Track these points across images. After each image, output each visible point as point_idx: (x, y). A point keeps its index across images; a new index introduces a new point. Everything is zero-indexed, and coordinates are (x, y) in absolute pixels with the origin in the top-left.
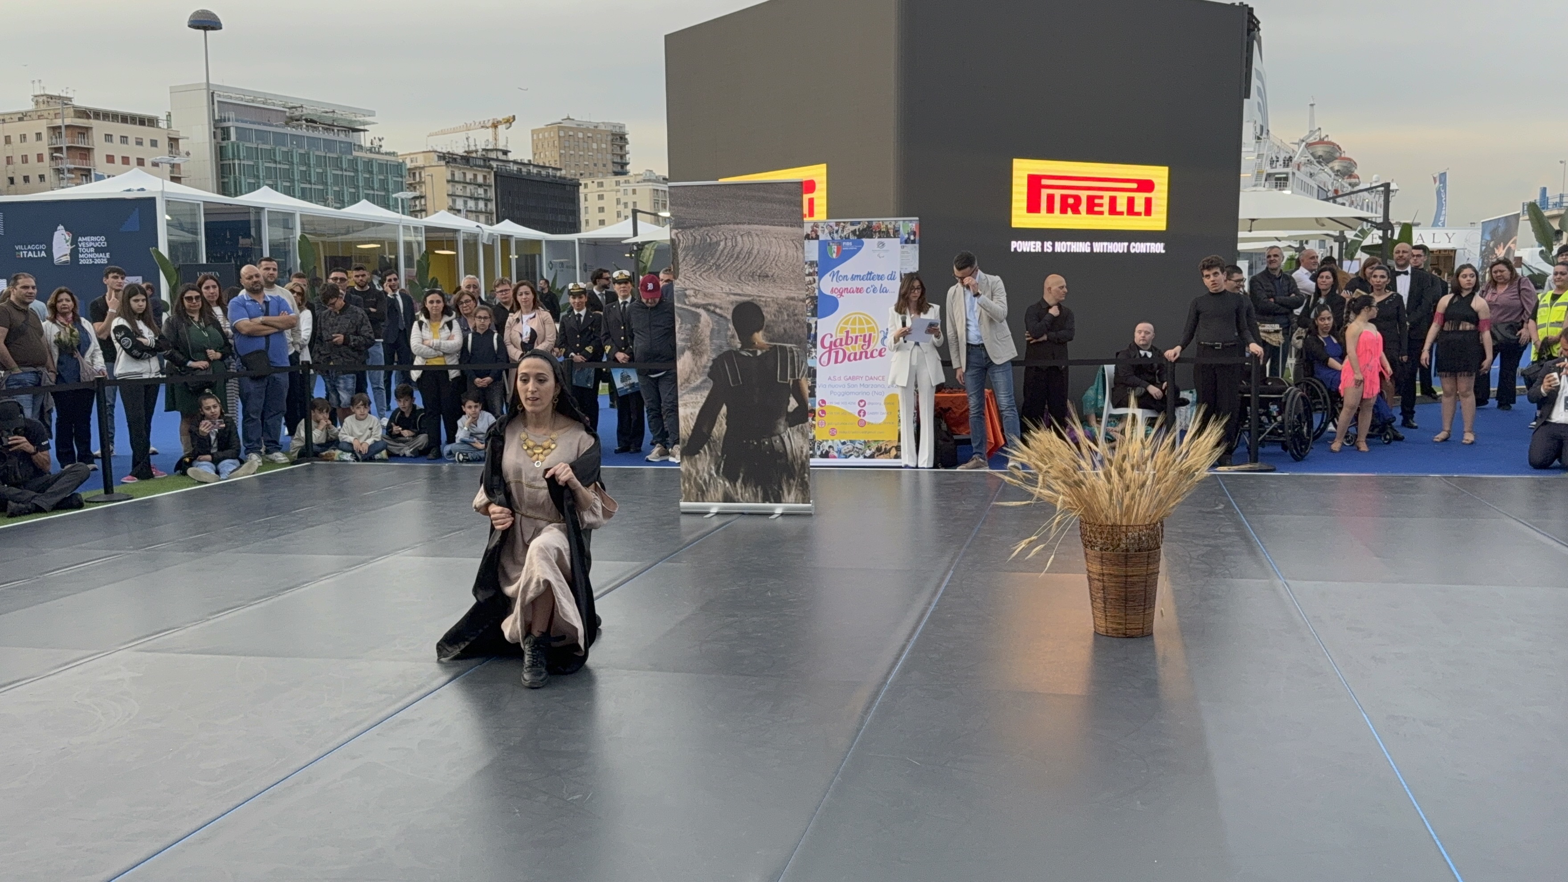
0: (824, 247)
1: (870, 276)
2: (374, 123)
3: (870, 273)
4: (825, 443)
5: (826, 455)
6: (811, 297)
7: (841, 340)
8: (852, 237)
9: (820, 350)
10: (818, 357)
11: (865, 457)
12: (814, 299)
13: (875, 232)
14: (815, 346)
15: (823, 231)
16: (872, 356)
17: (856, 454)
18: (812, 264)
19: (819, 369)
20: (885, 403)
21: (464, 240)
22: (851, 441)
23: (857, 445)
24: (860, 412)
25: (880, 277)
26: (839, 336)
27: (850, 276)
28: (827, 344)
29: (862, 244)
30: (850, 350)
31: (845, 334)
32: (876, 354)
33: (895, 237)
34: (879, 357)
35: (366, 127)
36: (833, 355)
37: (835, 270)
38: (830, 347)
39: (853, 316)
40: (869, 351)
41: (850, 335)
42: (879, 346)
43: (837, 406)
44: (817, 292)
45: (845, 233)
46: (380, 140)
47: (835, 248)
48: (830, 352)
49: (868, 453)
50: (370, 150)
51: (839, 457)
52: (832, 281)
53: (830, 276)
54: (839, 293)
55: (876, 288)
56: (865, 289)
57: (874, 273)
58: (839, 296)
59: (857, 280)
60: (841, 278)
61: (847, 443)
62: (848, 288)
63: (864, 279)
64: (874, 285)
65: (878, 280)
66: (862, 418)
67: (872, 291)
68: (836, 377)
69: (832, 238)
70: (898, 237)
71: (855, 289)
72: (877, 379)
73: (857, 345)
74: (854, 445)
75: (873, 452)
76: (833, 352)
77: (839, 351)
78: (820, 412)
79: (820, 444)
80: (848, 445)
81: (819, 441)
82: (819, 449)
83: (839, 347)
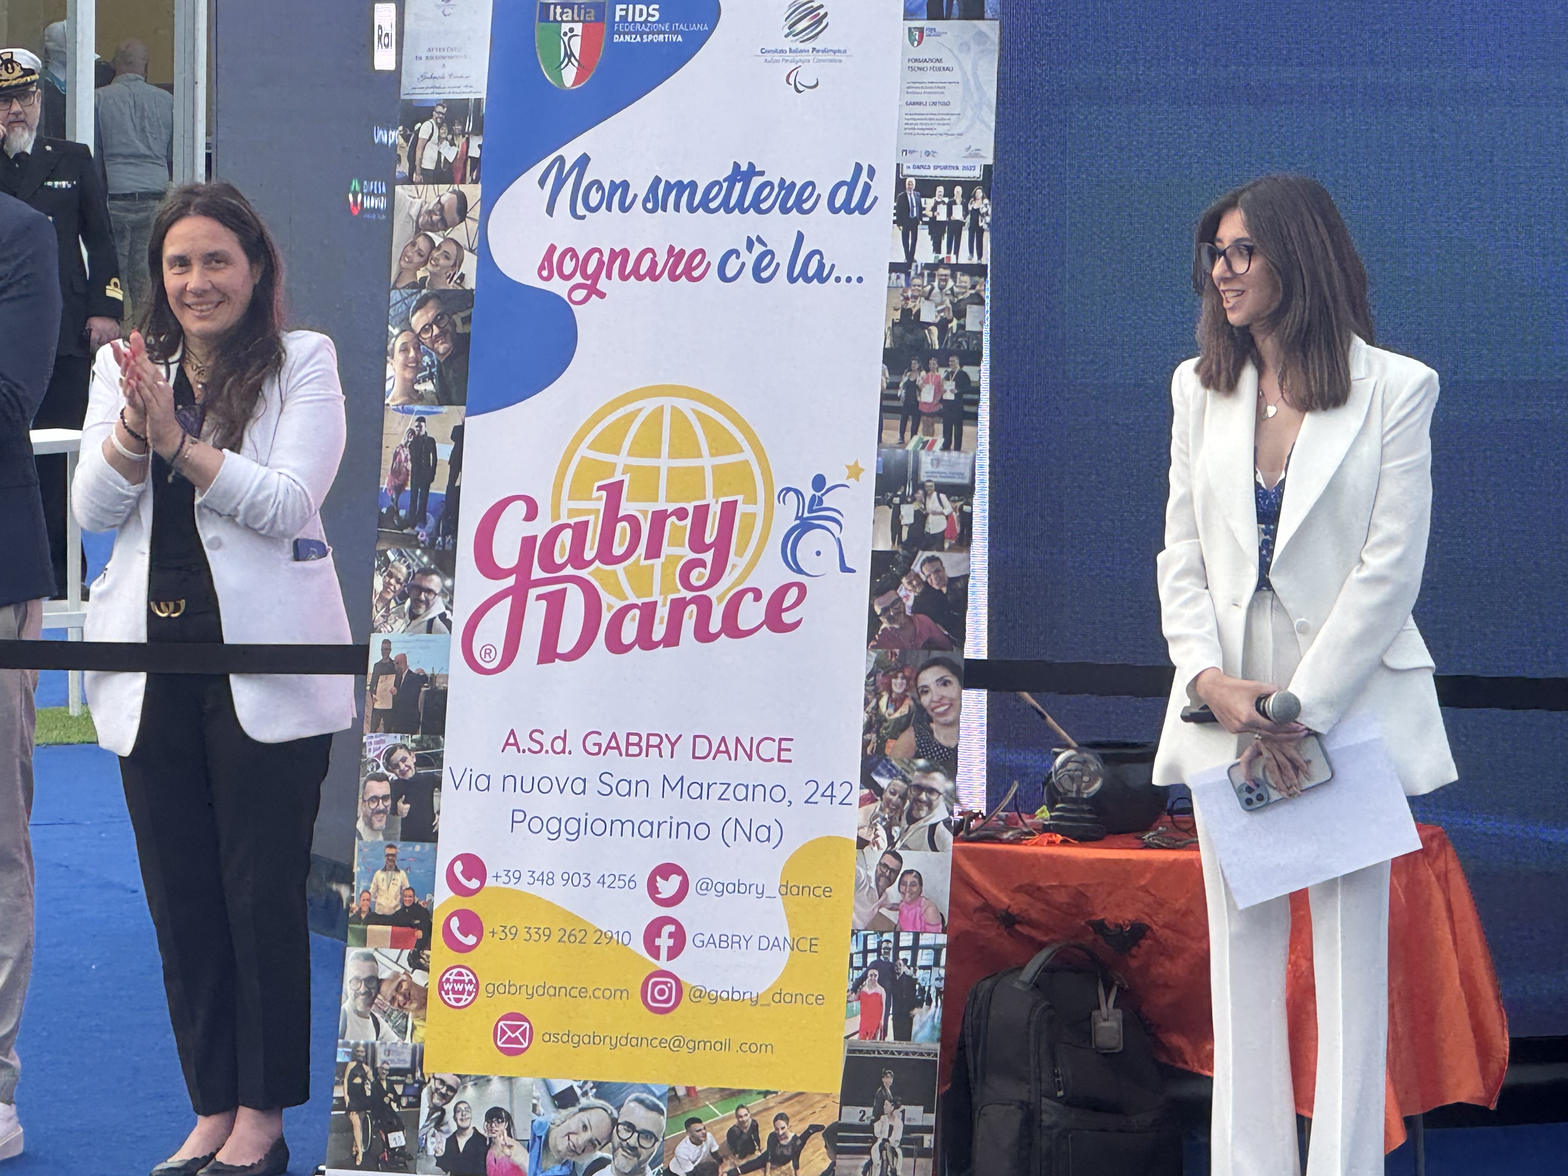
0: (519, 24)
1: (742, 189)
4: (470, 1093)
7: (580, 530)
9: (471, 584)
10: (460, 620)
14: (445, 561)
16: (731, 628)
19: (459, 683)
20: (786, 890)
22: (603, 1090)
25: (794, 198)
26: (570, 509)
27: (639, 188)
28: (506, 552)
29: (714, 11)
30: (620, 588)
31: (599, 503)
32: (752, 613)
34: (766, 634)
36: (535, 612)
37: (571, 152)
38: (524, 568)
39: (649, 405)
40: (718, 595)
41: (626, 508)
42: (772, 574)
43: (540, 890)
44: (470, 265)
47: (572, 32)
48: (519, 596)
52: (550, 210)
53: (542, 182)
54: (578, 279)
55: (771, 252)
56: (714, 257)
57: (762, 173)
58: (580, 294)
59: (677, 208)
60: (595, 198)
61: (585, 1094)
62: (625, 253)
63: (713, 205)
64: (759, 239)
65: (785, 210)
66: (663, 964)
67: (748, 270)
68: (542, 733)
71: (662, 257)
72: (751, 752)
73: (657, 563)
74: (619, 1109)
75: (715, 1155)
76: (539, 597)
77: (564, 590)
78: (455, 923)
79: (446, 1098)
80: (582, 1110)
81: (443, 1082)
82: (439, 1123)
83: (569, 571)
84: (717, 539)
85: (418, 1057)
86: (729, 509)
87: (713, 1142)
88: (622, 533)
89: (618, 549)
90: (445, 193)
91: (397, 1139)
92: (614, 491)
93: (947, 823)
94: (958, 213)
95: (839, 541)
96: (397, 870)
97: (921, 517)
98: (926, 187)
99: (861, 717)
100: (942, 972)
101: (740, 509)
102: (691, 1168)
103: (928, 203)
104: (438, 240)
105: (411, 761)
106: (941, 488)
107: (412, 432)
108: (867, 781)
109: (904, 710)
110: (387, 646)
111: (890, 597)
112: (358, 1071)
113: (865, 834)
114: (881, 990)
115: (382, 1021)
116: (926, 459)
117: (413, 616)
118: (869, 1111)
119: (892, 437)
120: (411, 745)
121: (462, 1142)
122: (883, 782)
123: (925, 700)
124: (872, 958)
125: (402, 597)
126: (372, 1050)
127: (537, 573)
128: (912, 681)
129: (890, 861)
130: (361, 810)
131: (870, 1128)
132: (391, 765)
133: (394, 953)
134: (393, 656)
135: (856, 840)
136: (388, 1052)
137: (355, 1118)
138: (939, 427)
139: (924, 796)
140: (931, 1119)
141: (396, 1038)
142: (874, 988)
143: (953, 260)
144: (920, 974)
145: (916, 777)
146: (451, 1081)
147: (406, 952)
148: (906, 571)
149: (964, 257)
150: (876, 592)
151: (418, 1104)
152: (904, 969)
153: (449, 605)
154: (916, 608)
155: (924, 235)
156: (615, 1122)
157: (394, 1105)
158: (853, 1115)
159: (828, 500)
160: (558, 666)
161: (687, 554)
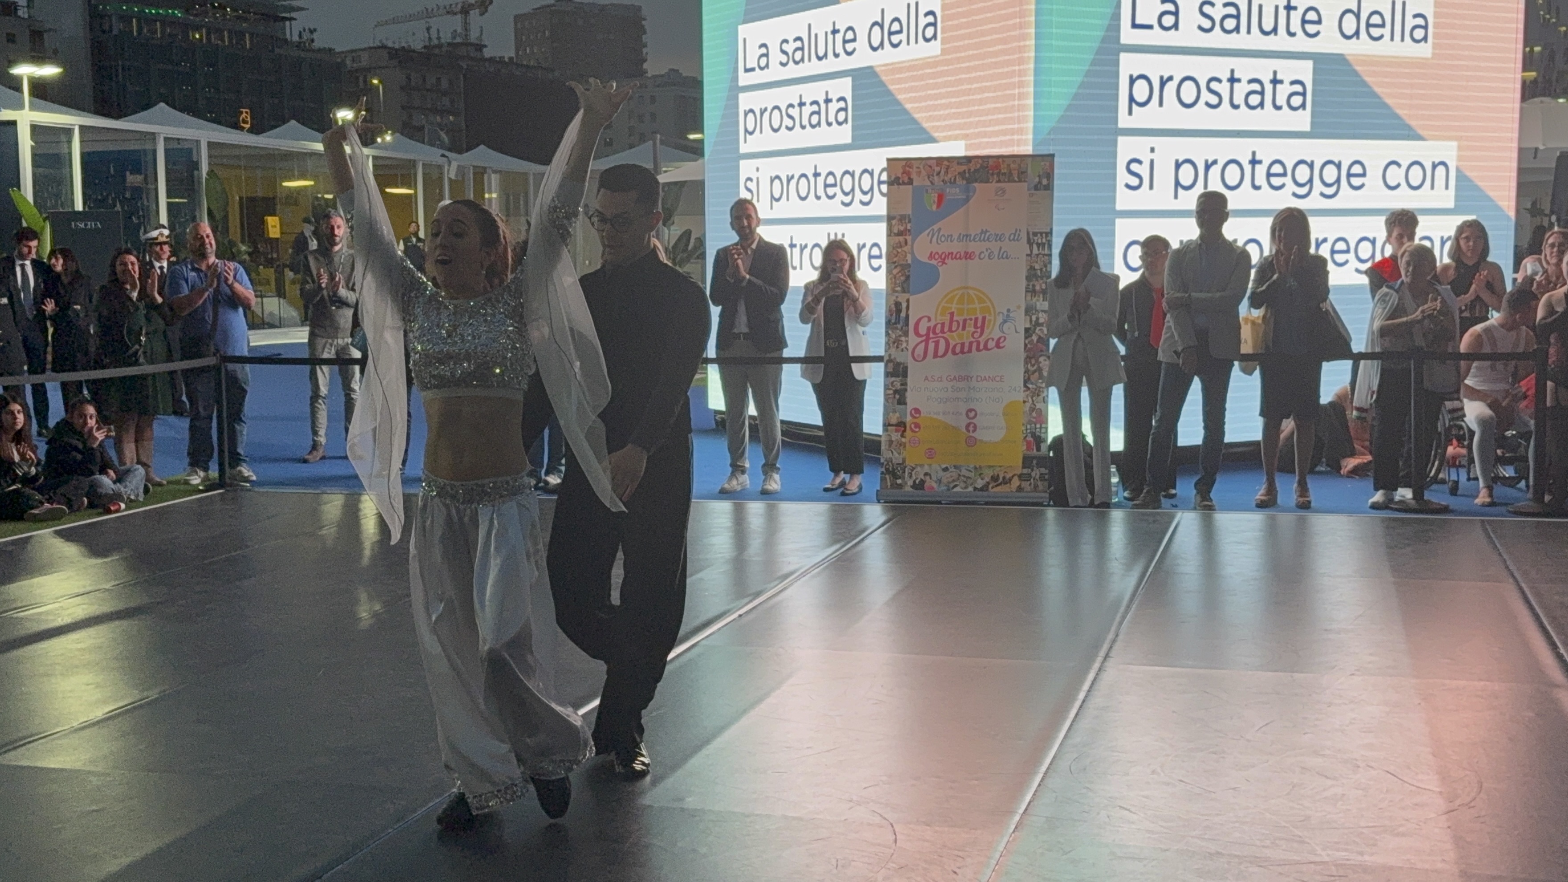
0: (919, 194)
1: (984, 236)
2: (302, 9)
3: (984, 232)
4: (919, 469)
5: (920, 486)
6: (901, 265)
7: (943, 324)
8: (959, 181)
9: (913, 339)
10: (910, 348)
11: (976, 489)
12: (905, 267)
13: (993, 174)
14: (906, 334)
15: (919, 173)
16: (986, 348)
17: (963, 485)
18: (902, 218)
19: (911, 365)
20: (1004, 414)
21: (425, 175)
22: (955, 467)
23: (964, 472)
24: (968, 426)
25: (999, 238)
26: (940, 319)
27: (955, 237)
28: (923, 330)
29: (974, 190)
30: (955, 339)
31: (948, 317)
32: (991, 344)
33: (1020, 181)
34: (996, 349)
35: (293, 15)
36: (931, 346)
37: (936, 227)
38: (928, 334)
39: (960, 292)
40: (982, 340)
41: (955, 318)
42: (996, 334)
43: (935, 416)
44: (909, 257)
45: (949, 176)
46: (312, 31)
47: (935, 198)
48: (927, 341)
49: (980, 483)
50: (298, 45)
51: (939, 489)
52: (931, 242)
53: (928, 235)
54: (939, 260)
55: (993, 252)
56: (977, 253)
57: (989, 232)
58: (940, 264)
59: (966, 241)
60: (943, 239)
61: (952, 468)
62: (952, 253)
63: (976, 240)
64: (990, 249)
65: (996, 241)
66: (971, 434)
67: (987, 257)
68: (934, 376)
69: (931, 182)
70: (1025, 181)
71: (962, 254)
72: (994, 379)
73: (965, 332)
74: (961, 471)
75: (987, 482)
76: (933, 342)
77: (939, 340)
78: (913, 426)
79: (912, 470)
80: (950, 472)
82: (911, 477)
83: (940, 335)
84: (981, 326)
85: (904, 460)
86: (984, 318)
87: (987, 479)
88: (955, 325)
89: (954, 329)
90: (901, 239)
91: (899, 481)
92: (952, 314)
94: (1044, 241)
95: (1015, 325)
96: (896, 412)
97: (1037, 319)
98: (1035, 234)
99: (1023, 370)
101: (988, 318)
102: (981, 486)
103: (1036, 238)
104: (899, 250)
105: (899, 384)
106: (1043, 311)
107: (894, 301)
108: (1025, 386)
109: (1035, 368)
110: (890, 355)
111: (1029, 339)
112: (888, 464)
113: (1026, 399)
114: (1032, 439)
115: (893, 450)
116: (1038, 304)
117: (897, 347)
118: (1030, 470)
119: (1029, 298)
120: (899, 381)
121: (917, 482)
122: (1030, 386)
123: (1041, 365)
124: (1029, 431)
125: (894, 343)
126: (891, 459)
127: (931, 335)
128: (1037, 362)
129: (1033, 406)
131: (1030, 475)
132: (893, 386)
133: (896, 434)
134: (892, 357)
135: (1022, 401)
136: (896, 459)
137: (887, 476)
138: (1041, 296)
139: (1041, 389)
140: (1047, 471)
141: (897, 455)
142: (1029, 438)
143: (1043, 253)
144: (1043, 435)
145: (1039, 385)
146: (913, 467)
147: (899, 434)
148: (1034, 332)
149: (1046, 252)
150: (1026, 338)
151: (904, 472)
152: (1038, 434)
153: (907, 345)
154: (1038, 341)
155: (1035, 246)
156: (959, 475)
157: (898, 473)
158: (1025, 471)
159: (1011, 315)
160: (939, 359)
161: (973, 330)
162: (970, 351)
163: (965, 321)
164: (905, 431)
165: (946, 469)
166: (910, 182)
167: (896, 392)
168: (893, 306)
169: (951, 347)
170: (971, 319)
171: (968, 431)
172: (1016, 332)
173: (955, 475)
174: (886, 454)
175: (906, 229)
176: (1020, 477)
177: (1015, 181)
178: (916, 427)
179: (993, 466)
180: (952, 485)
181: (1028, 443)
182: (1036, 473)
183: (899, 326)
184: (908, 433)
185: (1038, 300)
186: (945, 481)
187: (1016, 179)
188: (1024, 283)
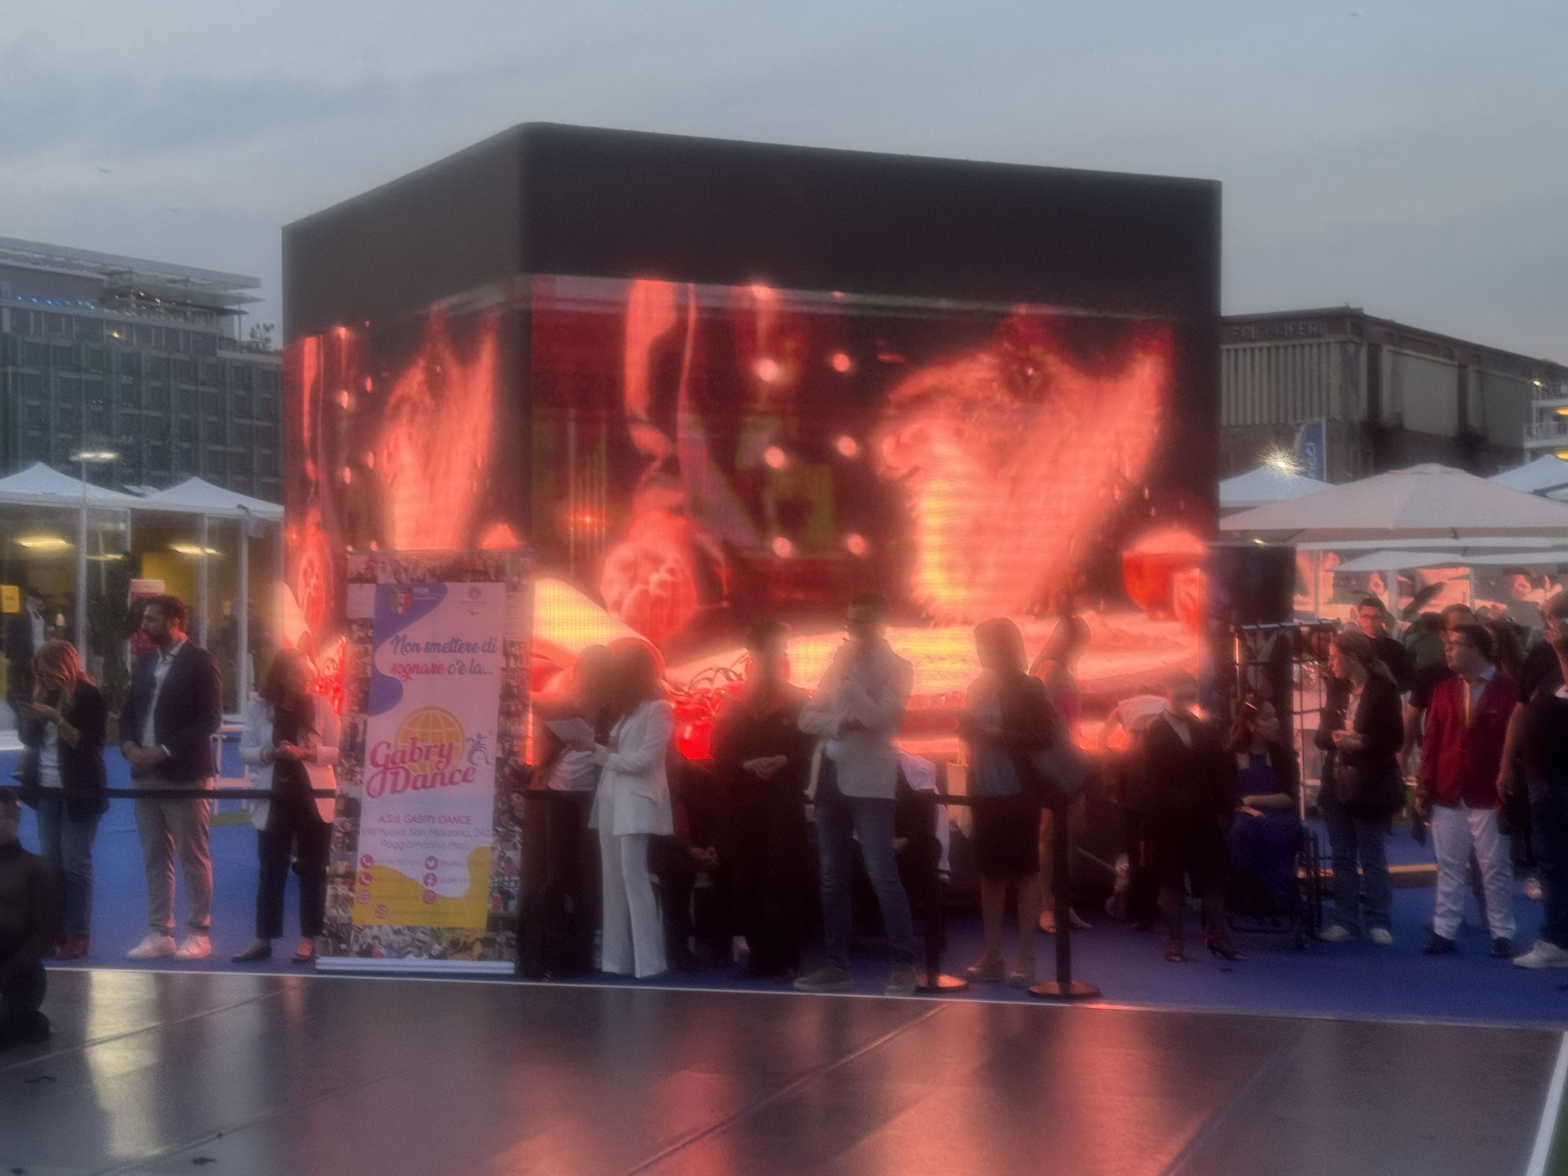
0: (384, 594)
1: (455, 646)
3: (455, 641)
4: (367, 931)
5: (367, 952)
6: (360, 680)
8: (429, 580)
9: (369, 770)
10: (365, 781)
11: (432, 957)
12: (365, 682)
13: (467, 573)
14: (361, 763)
15: (384, 569)
17: (416, 951)
18: (364, 623)
19: (365, 799)
20: (469, 863)
22: (410, 929)
23: (421, 936)
24: (426, 877)
25: (471, 648)
26: (401, 746)
27: (423, 645)
28: (380, 760)
29: (445, 590)
30: (416, 770)
31: (410, 744)
32: (458, 777)
33: (498, 580)
34: (463, 784)
35: (244, 307)
36: (390, 778)
37: (401, 634)
39: (425, 713)
40: (447, 772)
41: (419, 744)
42: (464, 764)
43: (391, 866)
44: (369, 670)
45: (419, 572)
47: (401, 597)
48: (384, 773)
49: (437, 948)
51: (390, 956)
52: (395, 652)
53: (392, 643)
54: (404, 674)
55: (464, 665)
56: (446, 667)
57: (461, 641)
58: (404, 679)
59: (434, 651)
60: (408, 648)
61: (404, 930)
62: (418, 665)
63: (446, 650)
64: (461, 661)
65: (468, 652)
66: (430, 888)
67: (457, 671)
68: (391, 816)
69: (398, 581)
70: (503, 581)
71: (430, 667)
72: (458, 821)
73: (428, 762)
74: (415, 934)
75: (444, 948)
76: (391, 773)
77: (399, 772)
79: (359, 933)
80: (404, 935)
81: (358, 928)
82: (357, 941)
83: (401, 765)
84: (446, 753)
85: (350, 919)
86: (451, 745)
87: (445, 945)
88: (417, 751)
89: (416, 757)
90: (361, 647)
91: (343, 946)
92: (414, 740)
93: (519, 842)
94: (522, 652)
95: (486, 755)
96: (345, 861)
97: (511, 746)
98: (512, 644)
99: (493, 809)
100: (518, 889)
101: (455, 745)
102: (437, 953)
103: (513, 649)
104: (359, 662)
105: (349, 825)
107: (351, 723)
108: (494, 829)
109: (506, 807)
110: (341, 789)
111: (501, 771)
112: (331, 925)
113: (493, 846)
114: (499, 895)
115: (338, 907)
116: (513, 728)
117: (351, 780)
118: (495, 934)
119: (502, 722)
120: (350, 821)
121: (364, 947)
122: (500, 829)
123: (513, 804)
124: (496, 885)
125: (347, 774)
127: (390, 766)
128: (509, 798)
129: (502, 854)
130: (333, 841)
131: (495, 939)
132: (342, 826)
133: (343, 887)
134: (344, 792)
135: (490, 847)
136: (341, 918)
137: (330, 941)
138: (517, 719)
139: (512, 834)
140: (514, 936)
142: (497, 894)
143: (521, 666)
144: (511, 890)
145: (509, 828)
146: (361, 927)
147: (347, 887)
148: (507, 763)
150: (497, 770)
151: (349, 934)
152: (507, 889)
153: (362, 777)
154: (511, 774)
155: (512, 659)
156: (414, 939)
157: (342, 936)
158: (490, 934)
159: (483, 742)
160: (397, 795)
161: (438, 759)
162: (433, 785)
163: (429, 748)
164: (353, 884)
165: (397, 932)
166: (373, 580)
167: (347, 834)
168: (348, 729)
169: (412, 778)
170: (436, 747)
171: (426, 883)
172: (488, 763)
173: (407, 938)
174: (332, 911)
175: (367, 636)
176: (487, 943)
177: (491, 580)
178: (366, 878)
179: (455, 929)
180: (404, 951)
181: (495, 899)
182: (501, 938)
183: (353, 754)
184: (358, 887)
185: (513, 724)
186: (396, 945)
187: (493, 578)
188: (497, 702)
